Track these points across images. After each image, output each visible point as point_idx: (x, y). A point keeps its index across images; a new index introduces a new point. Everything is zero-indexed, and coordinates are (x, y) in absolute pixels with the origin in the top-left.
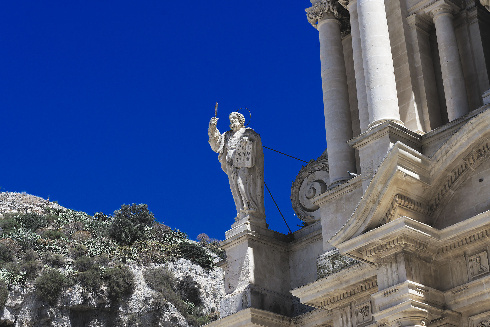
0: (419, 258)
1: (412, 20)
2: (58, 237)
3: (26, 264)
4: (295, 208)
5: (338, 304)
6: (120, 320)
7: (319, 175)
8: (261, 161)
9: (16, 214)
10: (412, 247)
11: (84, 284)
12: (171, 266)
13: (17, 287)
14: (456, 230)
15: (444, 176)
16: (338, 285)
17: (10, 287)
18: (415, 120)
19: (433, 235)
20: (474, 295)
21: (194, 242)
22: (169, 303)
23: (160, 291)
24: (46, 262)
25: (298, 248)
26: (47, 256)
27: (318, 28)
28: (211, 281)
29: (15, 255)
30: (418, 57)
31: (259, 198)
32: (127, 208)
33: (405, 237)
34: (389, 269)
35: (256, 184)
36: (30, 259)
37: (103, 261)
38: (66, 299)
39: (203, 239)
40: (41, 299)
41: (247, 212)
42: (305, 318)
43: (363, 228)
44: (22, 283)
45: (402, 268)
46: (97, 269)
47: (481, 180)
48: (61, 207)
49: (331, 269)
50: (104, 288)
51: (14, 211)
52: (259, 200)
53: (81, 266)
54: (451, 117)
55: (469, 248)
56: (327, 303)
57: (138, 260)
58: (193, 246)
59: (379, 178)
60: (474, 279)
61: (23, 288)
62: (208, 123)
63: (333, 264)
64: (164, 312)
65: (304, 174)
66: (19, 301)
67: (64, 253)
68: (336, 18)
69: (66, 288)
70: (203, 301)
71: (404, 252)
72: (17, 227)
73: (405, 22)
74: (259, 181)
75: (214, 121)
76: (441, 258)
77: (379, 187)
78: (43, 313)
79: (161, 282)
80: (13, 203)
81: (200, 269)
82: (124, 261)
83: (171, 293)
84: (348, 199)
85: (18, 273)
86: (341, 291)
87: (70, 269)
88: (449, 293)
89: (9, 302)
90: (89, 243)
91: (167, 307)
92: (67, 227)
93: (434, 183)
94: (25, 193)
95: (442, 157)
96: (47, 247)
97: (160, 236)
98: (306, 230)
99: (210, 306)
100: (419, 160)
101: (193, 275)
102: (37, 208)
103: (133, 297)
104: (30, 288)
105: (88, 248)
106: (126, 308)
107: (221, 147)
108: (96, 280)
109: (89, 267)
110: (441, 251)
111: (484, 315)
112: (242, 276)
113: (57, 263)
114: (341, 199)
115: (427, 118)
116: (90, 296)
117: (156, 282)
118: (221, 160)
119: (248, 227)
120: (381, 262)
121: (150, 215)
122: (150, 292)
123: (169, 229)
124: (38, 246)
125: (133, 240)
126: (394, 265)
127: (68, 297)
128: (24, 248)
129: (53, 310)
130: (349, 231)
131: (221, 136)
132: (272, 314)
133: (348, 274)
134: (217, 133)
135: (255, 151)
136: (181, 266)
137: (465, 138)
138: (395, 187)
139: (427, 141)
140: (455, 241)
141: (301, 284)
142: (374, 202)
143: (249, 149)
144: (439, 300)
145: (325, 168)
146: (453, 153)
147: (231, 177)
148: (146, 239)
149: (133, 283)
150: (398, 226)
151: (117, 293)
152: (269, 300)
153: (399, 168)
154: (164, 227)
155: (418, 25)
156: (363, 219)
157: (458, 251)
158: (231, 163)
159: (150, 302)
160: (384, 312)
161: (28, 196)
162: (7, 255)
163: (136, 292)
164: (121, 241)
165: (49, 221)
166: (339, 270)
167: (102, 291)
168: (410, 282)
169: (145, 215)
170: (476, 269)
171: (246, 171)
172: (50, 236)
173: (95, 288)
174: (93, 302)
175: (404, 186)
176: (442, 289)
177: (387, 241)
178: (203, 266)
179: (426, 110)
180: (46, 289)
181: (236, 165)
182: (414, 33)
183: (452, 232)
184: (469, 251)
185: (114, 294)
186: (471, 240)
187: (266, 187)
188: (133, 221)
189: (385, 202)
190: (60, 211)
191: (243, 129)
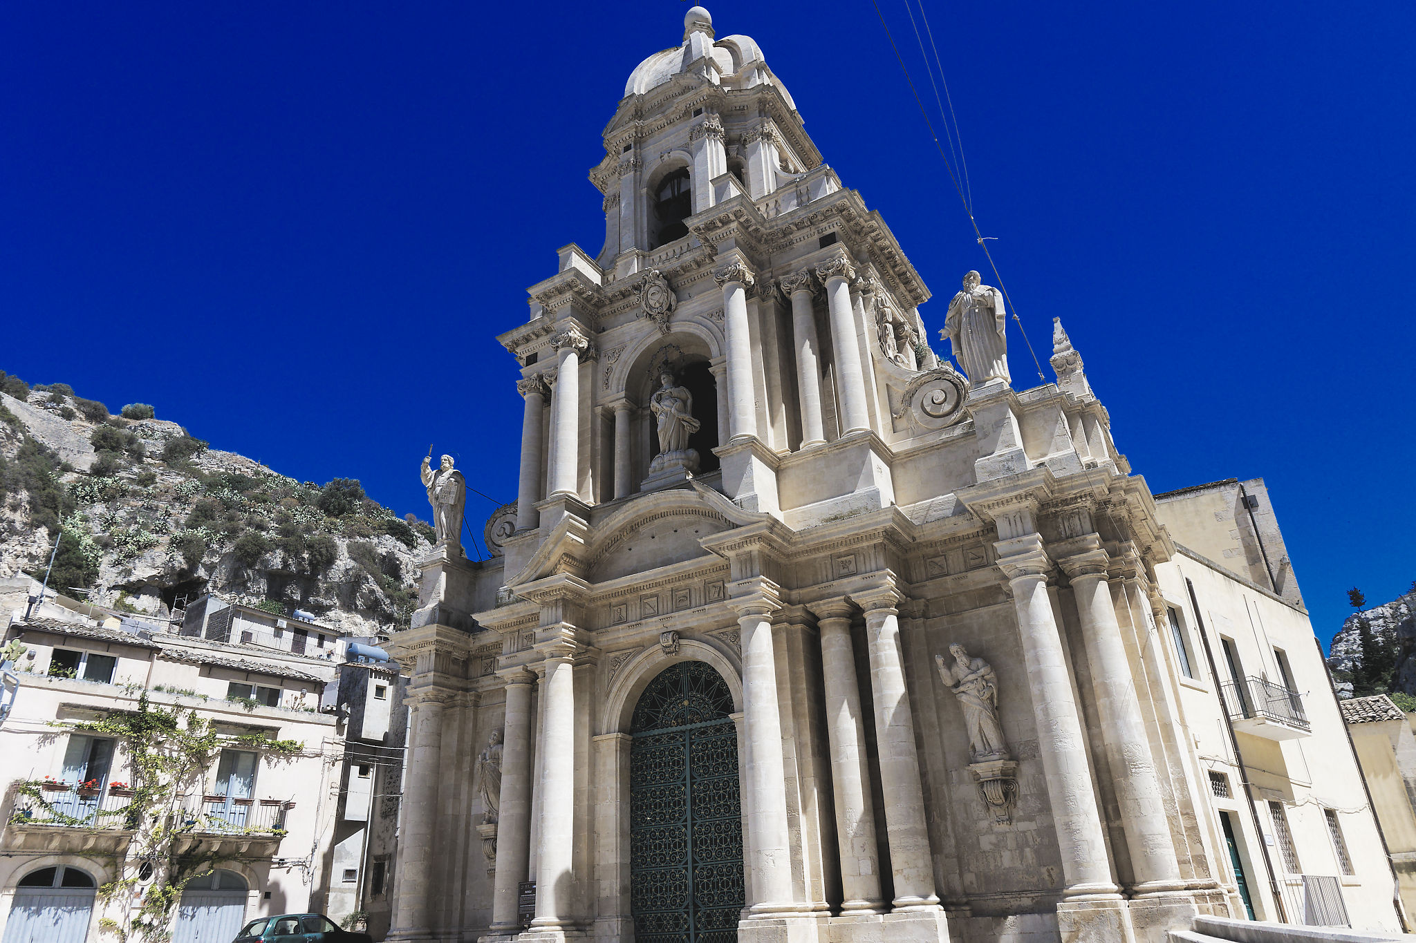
0: (575, 604)
1: (599, 410)
2: (265, 501)
3: (228, 524)
4: (487, 542)
5: (508, 630)
6: (318, 587)
7: (509, 517)
8: (463, 499)
9: (223, 473)
10: (569, 596)
11: (286, 549)
12: (375, 540)
13: (216, 546)
14: (606, 586)
15: (603, 542)
16: (510, 615)
17: (207, 545)
18: (589, 492)
19: (588, 588)
20: (611, 637)
21: (401, 520)
22: (369, 576)
23: (362, 563)
24: (249, 524)
25: (483, 574)
26: (251, 519)
27: (525, 398)
28: (413, 559)
29: (217, 514)
30: (599, 440)
31: (457, 530)
32: (339, 482)
33: (565, 588)
34: (550, 611)
35: (456, 519)
36: (233, 520)
37: (308, 530)
38: (265, 563)
39: (410, 519)
40: (239, 560)
41: (445, 541)
42: (482, 635)
43: (534, 577)
44: (222, 543)
45: (560, 611)
46: (301, 537)
47: (630, 549)
48: (272, 472)
49: (507, 600)
50: (306, 556)
51: (222, 470)
52: (457, 533)
53: (285, 532)
54: (617, 493)
55: (614, 601)
56: (500, 627)
57: (344, 533)
58: (400, 525)
59: (551, 539)
60: (614, 625)
61: (222, 547)
62: (421, 461)
63: (509, 597)
64: (363, 584)
65: (497, 515)
66: (216, 560)
67: (270, 517)
68: (541, 393)
69: (267, 552)
70: (403, 577)
71: (563, 599)
72: (223, 487)
73: (593, 411)
74: (459, 517)
75: (427, 460)
76: (592, 605)
77: (551, 547)
78: (240, 573)
79: (364, 555)
80: (221, 461)
81: (403, 547)
82: (330, 532)
83: (372, 567)
84: (528, 546)
85: (218, 532)
86: (513, 619)
87: (273, 534)
88: (594, 633)
89: (205, 559)
90: (297, 510)
91: (367, 579)
92: (276, 492)
93: (595, 546)
94: (235, 453)
95: (603, 528)
96: (252, 510)
97: (369, 512)
98: (493, 561)
99: (409, 582)
100: (586, 529)
101: (396, 551)
102: (246, 470)
103: (334, 566)
104: (229, 548)
105: (295, 515)
106: (326, 576)
107: (431, 483)
108: (299, 547)
109: (293, 534)
110: (593, 600)
111: (617, 653)
112: (433, 595)
113: (261, 527)
114: (523, 545)
115: (598, 491)
116: (290, 561)
117: (359, 554)
118: (429, 494)
119: (445, 556)
120: (544, 604)
121: (361, 490)
122: (351, 564)
123: (378, 505)
124: (242, 508)
125: (341, 512)
126: (554, 608)
127: (268, 560)
128: (228, 509)
129: (250, 572)
130: (523, 578)
131: (430, 472)
132: (454, 630)
133: (519, 607)
134: (429, 470)
135: (459, 491)
136: (385, 542)
137: (622, 517)
138: (563, 548)
139: (595, 511)
140: (604, 594)
141: (481, 609)
142: (545, 558)
143: (454, 489)
144: (585, 638)
145: (515, 513)
146: (612, 526)
147: (435, 510)
148: (354, 513)
149: (335, 554)
150: (561, 579)
151: (318, 562)
152: (453, 617)
153: (568, 533)
154: (374, 503)
155: (602, 415)
156: (535, 569)
157: (605, 602)
158: (437, 498)
159: (351, 573)
160: (543, 644)
161: (239, 456)
162: (209, 513)
163: (338, 562)
164: (329, 513)
165: (258, 484)
166: (513, 603)
167: (303, 558)
168: (564, 623)
169: (357, 491)
170: (617, 618)
171: (449, 506)
172: (257, 499)
173: (297, 554)
174: (293, 568)
175: (570, 548)
176: (589, 630)
177: (551, 589)
178: (407, 545)
179: (599, 485)
180: (246, 551)
181: (441, 501)
182: (599, 421)
183: (602, 587)
184: (613, 604)
185: (315, 562)
186: (616, 594)
187: (464, 521)
188: (344, 494)
189: (554, 559)
190: (270, 475)
191: (451, 471)
